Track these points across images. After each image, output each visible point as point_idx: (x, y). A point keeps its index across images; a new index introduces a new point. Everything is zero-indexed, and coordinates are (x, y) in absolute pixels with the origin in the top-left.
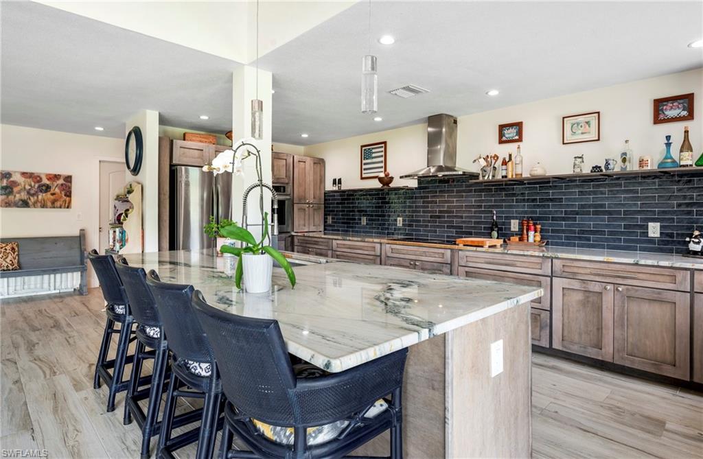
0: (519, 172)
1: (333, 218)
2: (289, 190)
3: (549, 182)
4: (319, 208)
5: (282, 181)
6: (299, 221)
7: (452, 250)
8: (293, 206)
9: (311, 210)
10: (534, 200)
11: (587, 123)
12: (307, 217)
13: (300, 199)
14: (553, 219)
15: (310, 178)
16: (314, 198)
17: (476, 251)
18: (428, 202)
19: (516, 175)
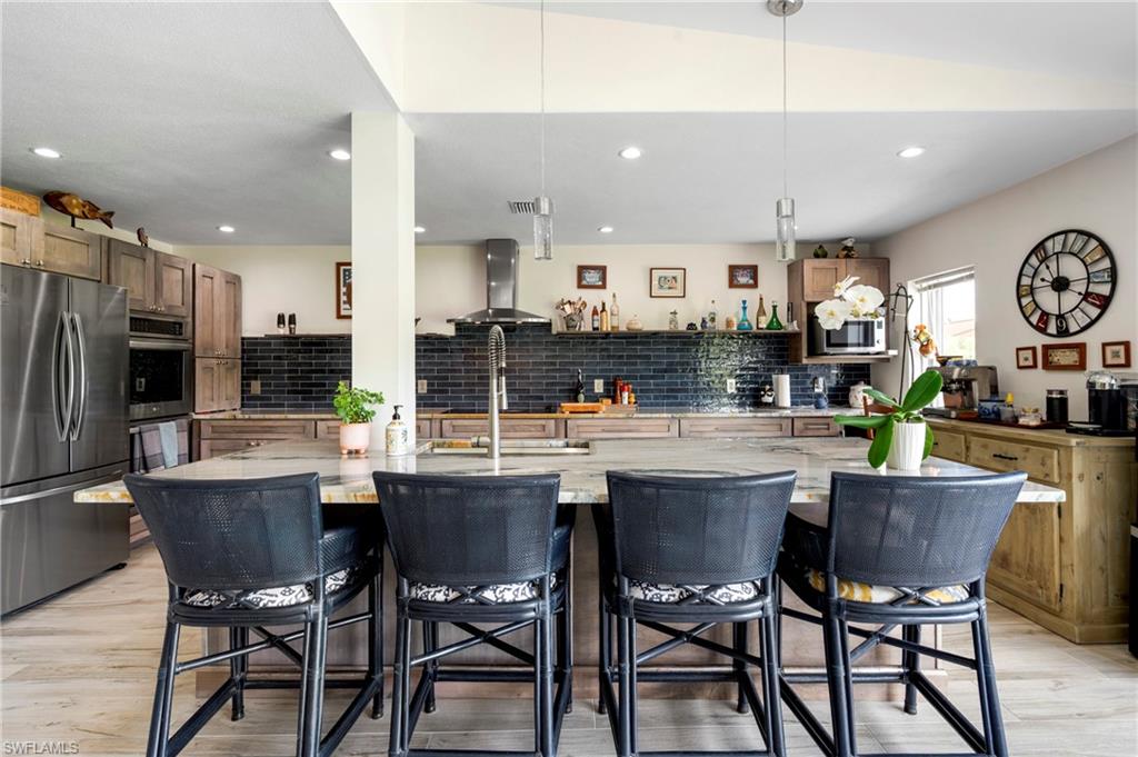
0: (615, 324)
1: (262, 385)
2: (187, 331)
3: (636, 337)
4: (234, 366)
5: (175, 312)
6: (204, 393)
7: (556, 419)
8: (194, 361)
9: (222, 369)
10: (621, 357)
11: (674, 278)
12: (216, 381)
13: (205, 350)
14: (642, 377)
15: (221, 309)
16: (227, 347)
17: (593, 418)
18: (474, 357)
19: (613, 327)
